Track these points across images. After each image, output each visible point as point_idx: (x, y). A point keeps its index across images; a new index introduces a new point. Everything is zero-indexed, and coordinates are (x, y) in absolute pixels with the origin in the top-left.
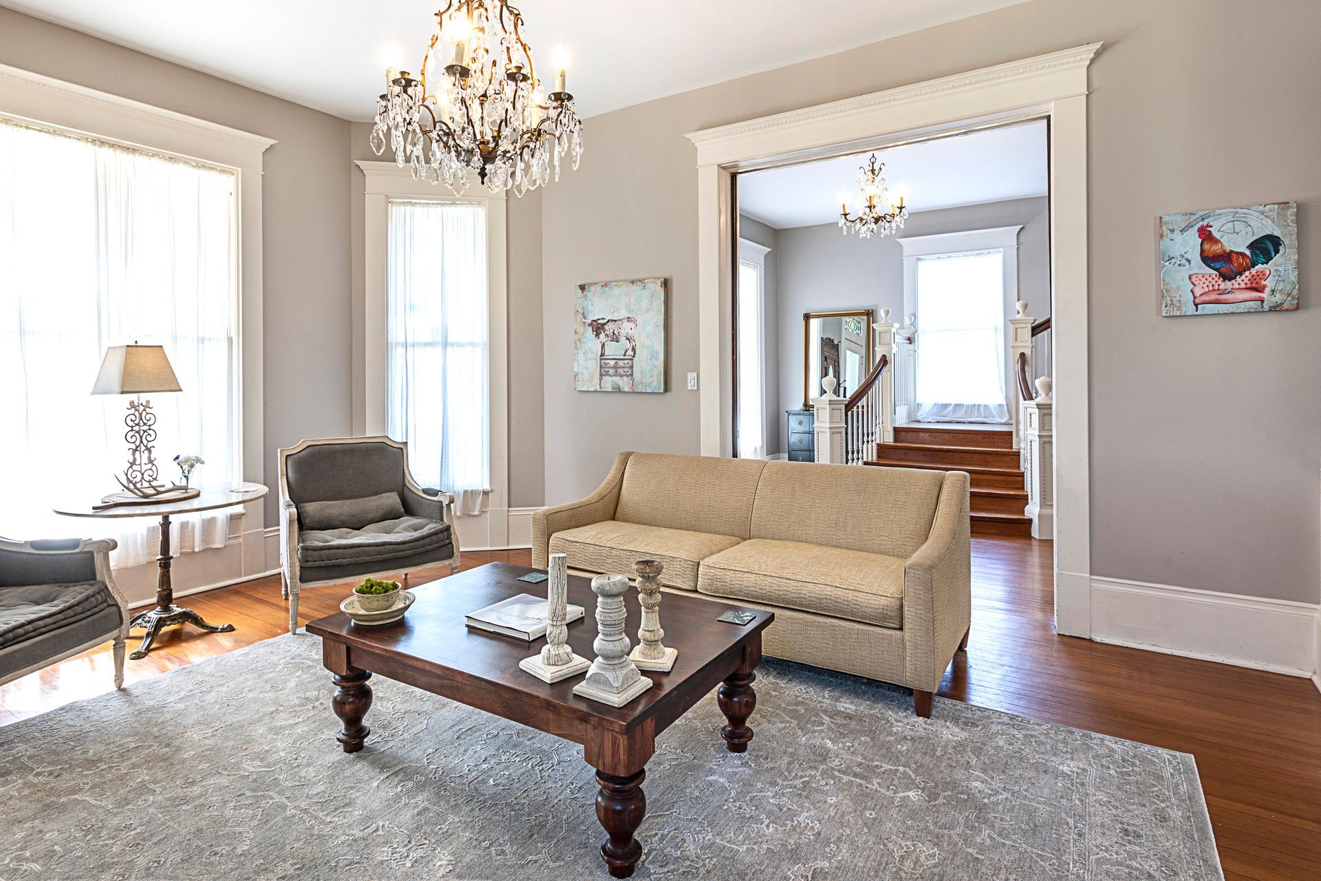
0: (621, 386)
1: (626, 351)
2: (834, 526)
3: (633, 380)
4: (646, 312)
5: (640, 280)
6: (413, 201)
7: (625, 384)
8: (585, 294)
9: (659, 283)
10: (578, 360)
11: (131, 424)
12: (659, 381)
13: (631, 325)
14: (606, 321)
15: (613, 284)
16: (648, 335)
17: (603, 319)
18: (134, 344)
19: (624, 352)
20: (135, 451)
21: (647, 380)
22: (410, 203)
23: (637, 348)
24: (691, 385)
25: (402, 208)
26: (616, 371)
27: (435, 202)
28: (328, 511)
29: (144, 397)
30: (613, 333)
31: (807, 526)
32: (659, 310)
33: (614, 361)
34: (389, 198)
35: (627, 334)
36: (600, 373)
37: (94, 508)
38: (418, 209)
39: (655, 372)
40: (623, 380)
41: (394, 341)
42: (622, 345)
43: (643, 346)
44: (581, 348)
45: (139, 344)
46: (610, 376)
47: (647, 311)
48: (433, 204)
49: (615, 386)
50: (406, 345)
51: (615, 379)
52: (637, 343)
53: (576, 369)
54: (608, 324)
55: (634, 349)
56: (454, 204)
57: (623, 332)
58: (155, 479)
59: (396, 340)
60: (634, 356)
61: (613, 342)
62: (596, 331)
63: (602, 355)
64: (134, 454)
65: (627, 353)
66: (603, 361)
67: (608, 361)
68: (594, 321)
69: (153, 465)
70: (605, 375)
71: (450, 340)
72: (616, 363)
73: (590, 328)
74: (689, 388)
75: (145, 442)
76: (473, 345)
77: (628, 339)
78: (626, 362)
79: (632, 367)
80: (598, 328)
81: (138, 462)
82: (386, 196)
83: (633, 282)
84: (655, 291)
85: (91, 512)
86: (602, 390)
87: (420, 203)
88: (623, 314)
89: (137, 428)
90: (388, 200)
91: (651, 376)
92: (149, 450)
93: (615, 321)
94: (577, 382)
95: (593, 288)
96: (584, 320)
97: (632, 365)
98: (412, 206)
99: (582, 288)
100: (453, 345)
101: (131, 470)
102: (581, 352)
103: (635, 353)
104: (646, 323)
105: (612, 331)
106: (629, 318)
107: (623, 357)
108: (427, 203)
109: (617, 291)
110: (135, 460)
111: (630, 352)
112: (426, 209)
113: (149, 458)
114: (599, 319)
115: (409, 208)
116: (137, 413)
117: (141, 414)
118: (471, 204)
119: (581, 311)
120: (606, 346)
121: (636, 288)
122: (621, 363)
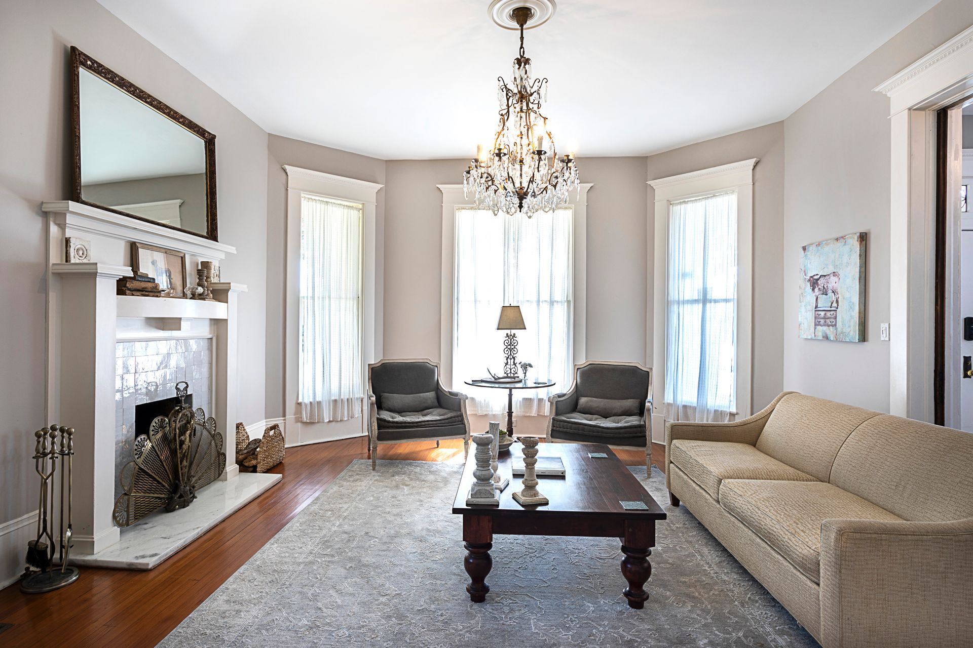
0: (828, 336)
1: (832, 303)
2: (894, 488)
3: (836, 329)
4: (846, 266)
5: (842, 237)
6: (686, 200)
7: (830, 331)
8: (806, 253)
9: (856, 237)
10: (801, 312)
11: (506, 344)
12: (855, 331)
13: (836, 279)
14: (819, 276)
15: (824, 243)
16: (847, 288)
17: (817, 275)
18: (509, 305)
19: (830, 304)
20: (507, 358)
21: (846, 330)
22: (684, 202)
23: (840, 300)
24: (884, 337)
25: (679, 206)
26: (825, 322)
27: (701, 198)
28: (590, 403)
29: (513, 331)
30: (824, 287)
31: (872, 482)
32: (856, 264)
33: (824, 312)
34: (670, 202)
35: (833, 287)
36: (815, 322)
37: (473, 381)
38: (689, 205)
39: (852, 324)
40: (829, 329)
41: (672, 300)
42: (830, 297)
43: (844, 298)
44: (803, 302)
45: (512, 305)
46: (821, 326)
47: (848, 264)
48: (700, 199)
49: (824, 335)
50: (678, 303)
51: (825, 328)
52: (840, 295)
53: (800, 320)
54: (820, 279)
55: (837, 302)
56: (714, 196)
57: (830, 286)
58: (516, 373)
59: (673, 298)
60: (837, 308)
61: (824, 295)
62: (813, 286)
63: (816, 307)
64: (507, 360)
65: (833, 306)
66: (817, 313)
67: (820, 313)
68: (811, 277)
69: (516, 366)
70: (818, 325)
71: (709, 297)
72: (825, 314)
73: (809, 284)
74: (882, 339)
75: (512, 354)
76: (726, 301)
77: (833, 292)
78: (832, 313)
79: (836, 318)
80: (814, 283)
81: (509, 363)
82: (668, 200)
83: (837, 239)
84: (853, 245)
85: (471, 383)
86: (816, 338)
87: (691, 201)
88: (830, 270)
89: (509, 347)
90: (670, 203)
91: (849, 327)
92: (514, 358)
93: (825, 276)
94: (800, 331)
95: (811, 248)
96: (805, 277)
97: (836, 317)
98: (685, 204)
99: (804, 249)
100: (710, 301)
101: (506, 367)
102: (803, 304)
103: (838, 305)
104: (846, 276)
105: (822, 285)
106: (834, 273)
107: (829, 309)
108: (695, 200)
109: (827, 249)
110: (507, 362)
111: (835, 304)
112: (694, 204)
113: (514, 362)
114: (814, 275)
115: (683, 206)
116: (509, 340)
117: (511, 340)
118: (727, 193)
119: (803, 269)
120: (819, 299)
121: (840, 244)
122: (828, 314)
